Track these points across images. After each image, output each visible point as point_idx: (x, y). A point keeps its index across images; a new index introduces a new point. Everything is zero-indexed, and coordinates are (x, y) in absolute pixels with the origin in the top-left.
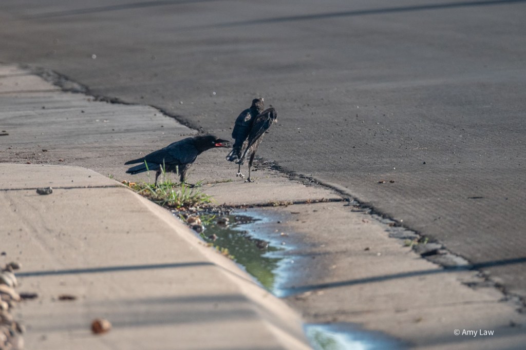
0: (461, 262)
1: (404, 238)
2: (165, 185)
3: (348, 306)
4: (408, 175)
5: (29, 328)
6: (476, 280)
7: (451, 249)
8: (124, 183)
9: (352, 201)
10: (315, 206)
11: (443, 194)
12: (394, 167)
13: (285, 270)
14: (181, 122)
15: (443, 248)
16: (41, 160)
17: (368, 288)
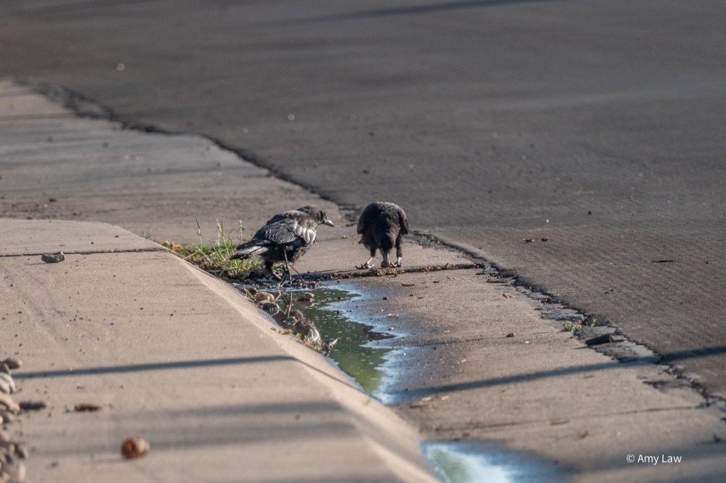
0: (643, 352)
1: (563, 319)
2: (224, 248)
3: (483, 417)
4: (567, 230)
5: (33, 450)
6: (665, 377)
7: (629, 334)
8: (165, 245)
9: (488, 268)
10: (435, 275)
11: (617, 257)
12: (546, 219)
13: (394, 366)
14: (245, 158)
15: (617, 333)
16: (47, 213)
17: (512, 390)
